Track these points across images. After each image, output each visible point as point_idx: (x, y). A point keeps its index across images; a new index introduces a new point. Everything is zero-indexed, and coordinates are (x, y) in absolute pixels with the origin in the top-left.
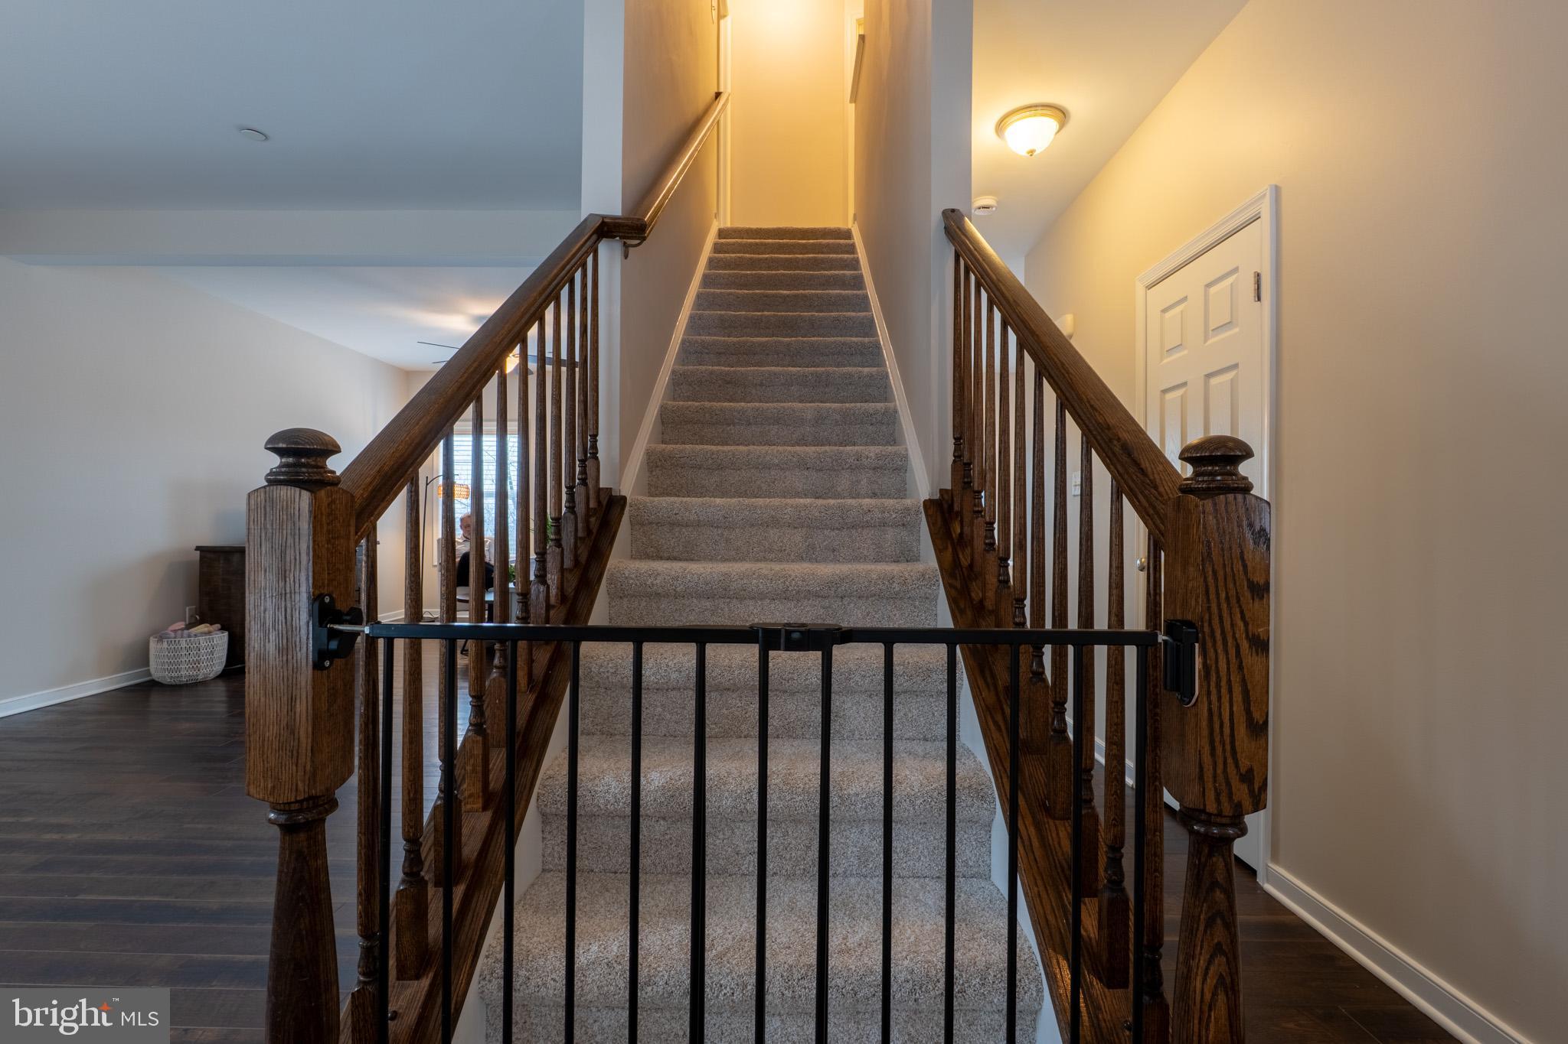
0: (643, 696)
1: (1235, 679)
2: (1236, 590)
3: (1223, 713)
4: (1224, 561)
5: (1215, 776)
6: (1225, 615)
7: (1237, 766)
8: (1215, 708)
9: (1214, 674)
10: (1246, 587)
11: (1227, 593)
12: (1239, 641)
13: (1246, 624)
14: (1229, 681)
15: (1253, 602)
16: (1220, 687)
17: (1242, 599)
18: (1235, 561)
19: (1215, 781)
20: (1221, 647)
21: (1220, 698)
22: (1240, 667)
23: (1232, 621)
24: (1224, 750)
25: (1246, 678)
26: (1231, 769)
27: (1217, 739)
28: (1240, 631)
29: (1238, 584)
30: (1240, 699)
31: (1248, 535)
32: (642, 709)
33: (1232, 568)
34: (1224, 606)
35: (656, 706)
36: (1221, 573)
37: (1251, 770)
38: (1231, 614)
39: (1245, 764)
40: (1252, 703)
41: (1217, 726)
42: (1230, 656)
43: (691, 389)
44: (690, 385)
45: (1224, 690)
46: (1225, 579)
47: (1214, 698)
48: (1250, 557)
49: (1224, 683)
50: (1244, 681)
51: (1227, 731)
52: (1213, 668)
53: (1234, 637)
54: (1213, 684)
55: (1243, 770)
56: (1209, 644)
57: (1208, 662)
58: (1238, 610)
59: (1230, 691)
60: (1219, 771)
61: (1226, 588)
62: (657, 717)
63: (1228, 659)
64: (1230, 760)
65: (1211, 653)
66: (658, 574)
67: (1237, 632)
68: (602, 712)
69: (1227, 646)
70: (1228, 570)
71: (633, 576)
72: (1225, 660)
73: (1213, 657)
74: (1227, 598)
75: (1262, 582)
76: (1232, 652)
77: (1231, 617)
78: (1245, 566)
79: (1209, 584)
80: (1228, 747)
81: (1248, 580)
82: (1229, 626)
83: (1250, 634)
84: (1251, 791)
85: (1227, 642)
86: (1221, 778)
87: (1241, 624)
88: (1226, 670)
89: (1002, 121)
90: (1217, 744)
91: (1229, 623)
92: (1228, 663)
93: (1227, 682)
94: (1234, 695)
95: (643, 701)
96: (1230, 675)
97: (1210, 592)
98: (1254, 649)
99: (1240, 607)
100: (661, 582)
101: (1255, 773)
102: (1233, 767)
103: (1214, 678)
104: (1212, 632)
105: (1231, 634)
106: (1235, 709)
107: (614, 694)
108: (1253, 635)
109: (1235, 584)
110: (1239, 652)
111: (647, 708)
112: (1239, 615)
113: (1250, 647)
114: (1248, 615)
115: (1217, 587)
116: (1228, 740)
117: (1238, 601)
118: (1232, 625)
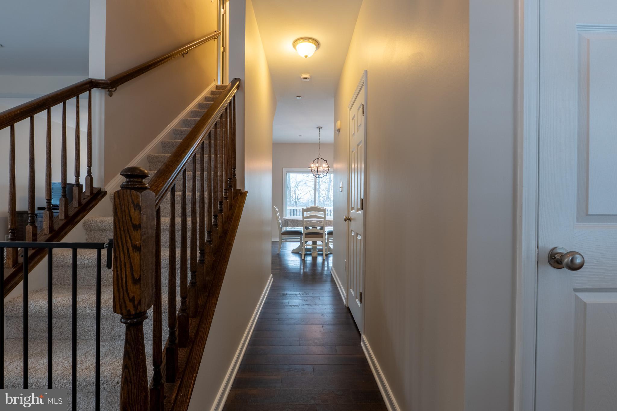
0: (77, 270)
1: (127, 262)
2: (127, 227)
3: (122, 275)
4: (122, 216)
5: (119, 300)
6: (123, 237)
7: (128, 296)
8: (119, 273)
9: (119, 260)
10: (131, 226)
11: (124, 228)
12: (128, 247)
13: (131, 241)
14: (125, 263)
15: (134, 232)
16: (121, 265)
17: (130, 231)
18: (127, 216)
19: (119, 301)
20: (122, 249)
21: (121, 269)
22: (129, 257)
23: (126, 239)
24: (123, 289)
25: (132, 261)
26: (126, 297)
27: (120, 285)
28: (129, 243)
29: (128, 225)
30: (129, 269)
31: (132, 205)
32: (77, 275)
33: (126, 219)
34: (123, 233)
35: (82, 274)
36: (121, 220)
37: (134, 297)
38: (125, 236)
39: (131, 295)
40: (134, 272)
41: (120, 280)
42: (125, 253)
43: (169, 149)
44: (169, 147)
45: (123, 266)
46: (123, 223)
47: (119, 269)
48: (133, 214)
49: (123, 264)
50: (131, 263)
51: (124, 282)
52: (119, 258)
53: (127, 245)
54: (118, 264)
55: (131, 297)
56: (117, 248)
57: (116, 255)
58: (128, 235)
59: (125, 266)
60: (121, 298)
61: (123, 226)
62: (83, 278)
63: (124, 254)
64: (125, 293)
65: (118, 252)
66: (104, 222)
67: (128, 243)
68: (61, 276)
69: (124, 249)
70: (124, 219)
71: (94, 223)
72: (123, 254)
73: (118, 253)
74: (124, 230)
75: (138, 224)
76: (126, 251)
77: (125, 238)
78: (131, 218)
79: (117, 225)
80: (125, 288)
81: (132, 223)
82: (125, 241)
83: (133, 245)
84: (134, 306)
85: (124, 248)
86: (122, 300)
87: (129, 241)
88: (123, 258)
89: (295, 42)
90: (120, 287)
91: (124, 240)
92: (124, 256)
93: (124, 263)
94: (127, 268)
95: (77, 272)
96: (125, 260)
97: (117, 228)
98: (134, 251)
99: (129, 234)
100: (104, 225)
101: (135, 298)
102: (127, 296)
103: (119, 262)
104: (118, 243)
105: (125, 244)
106: (127, 273)
107: (65, 269)
108: (134, 245)
109: (127, 225)
110: (129, 251)
111: (79, 275)
112: (128, 237)
113: (133, 249)
114: (132, 237)
115: (119, 226)
116: (124, 285)
117: (128, 231)
118: (126, 241)
